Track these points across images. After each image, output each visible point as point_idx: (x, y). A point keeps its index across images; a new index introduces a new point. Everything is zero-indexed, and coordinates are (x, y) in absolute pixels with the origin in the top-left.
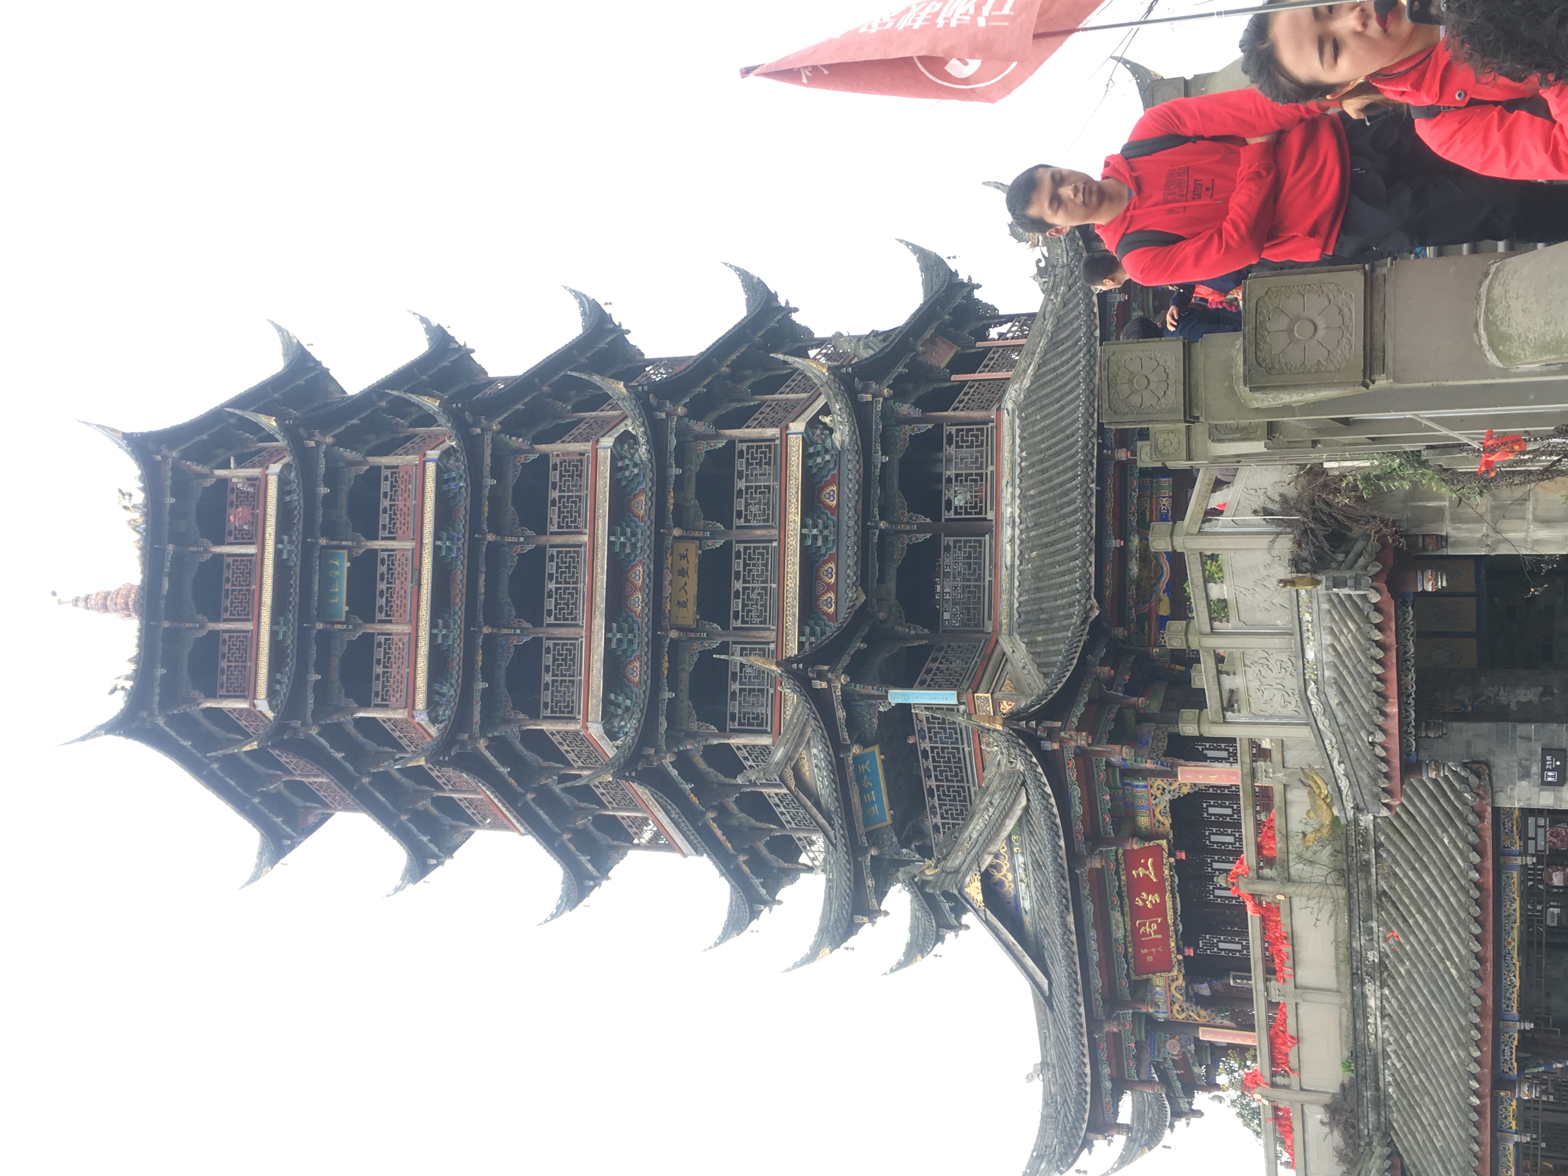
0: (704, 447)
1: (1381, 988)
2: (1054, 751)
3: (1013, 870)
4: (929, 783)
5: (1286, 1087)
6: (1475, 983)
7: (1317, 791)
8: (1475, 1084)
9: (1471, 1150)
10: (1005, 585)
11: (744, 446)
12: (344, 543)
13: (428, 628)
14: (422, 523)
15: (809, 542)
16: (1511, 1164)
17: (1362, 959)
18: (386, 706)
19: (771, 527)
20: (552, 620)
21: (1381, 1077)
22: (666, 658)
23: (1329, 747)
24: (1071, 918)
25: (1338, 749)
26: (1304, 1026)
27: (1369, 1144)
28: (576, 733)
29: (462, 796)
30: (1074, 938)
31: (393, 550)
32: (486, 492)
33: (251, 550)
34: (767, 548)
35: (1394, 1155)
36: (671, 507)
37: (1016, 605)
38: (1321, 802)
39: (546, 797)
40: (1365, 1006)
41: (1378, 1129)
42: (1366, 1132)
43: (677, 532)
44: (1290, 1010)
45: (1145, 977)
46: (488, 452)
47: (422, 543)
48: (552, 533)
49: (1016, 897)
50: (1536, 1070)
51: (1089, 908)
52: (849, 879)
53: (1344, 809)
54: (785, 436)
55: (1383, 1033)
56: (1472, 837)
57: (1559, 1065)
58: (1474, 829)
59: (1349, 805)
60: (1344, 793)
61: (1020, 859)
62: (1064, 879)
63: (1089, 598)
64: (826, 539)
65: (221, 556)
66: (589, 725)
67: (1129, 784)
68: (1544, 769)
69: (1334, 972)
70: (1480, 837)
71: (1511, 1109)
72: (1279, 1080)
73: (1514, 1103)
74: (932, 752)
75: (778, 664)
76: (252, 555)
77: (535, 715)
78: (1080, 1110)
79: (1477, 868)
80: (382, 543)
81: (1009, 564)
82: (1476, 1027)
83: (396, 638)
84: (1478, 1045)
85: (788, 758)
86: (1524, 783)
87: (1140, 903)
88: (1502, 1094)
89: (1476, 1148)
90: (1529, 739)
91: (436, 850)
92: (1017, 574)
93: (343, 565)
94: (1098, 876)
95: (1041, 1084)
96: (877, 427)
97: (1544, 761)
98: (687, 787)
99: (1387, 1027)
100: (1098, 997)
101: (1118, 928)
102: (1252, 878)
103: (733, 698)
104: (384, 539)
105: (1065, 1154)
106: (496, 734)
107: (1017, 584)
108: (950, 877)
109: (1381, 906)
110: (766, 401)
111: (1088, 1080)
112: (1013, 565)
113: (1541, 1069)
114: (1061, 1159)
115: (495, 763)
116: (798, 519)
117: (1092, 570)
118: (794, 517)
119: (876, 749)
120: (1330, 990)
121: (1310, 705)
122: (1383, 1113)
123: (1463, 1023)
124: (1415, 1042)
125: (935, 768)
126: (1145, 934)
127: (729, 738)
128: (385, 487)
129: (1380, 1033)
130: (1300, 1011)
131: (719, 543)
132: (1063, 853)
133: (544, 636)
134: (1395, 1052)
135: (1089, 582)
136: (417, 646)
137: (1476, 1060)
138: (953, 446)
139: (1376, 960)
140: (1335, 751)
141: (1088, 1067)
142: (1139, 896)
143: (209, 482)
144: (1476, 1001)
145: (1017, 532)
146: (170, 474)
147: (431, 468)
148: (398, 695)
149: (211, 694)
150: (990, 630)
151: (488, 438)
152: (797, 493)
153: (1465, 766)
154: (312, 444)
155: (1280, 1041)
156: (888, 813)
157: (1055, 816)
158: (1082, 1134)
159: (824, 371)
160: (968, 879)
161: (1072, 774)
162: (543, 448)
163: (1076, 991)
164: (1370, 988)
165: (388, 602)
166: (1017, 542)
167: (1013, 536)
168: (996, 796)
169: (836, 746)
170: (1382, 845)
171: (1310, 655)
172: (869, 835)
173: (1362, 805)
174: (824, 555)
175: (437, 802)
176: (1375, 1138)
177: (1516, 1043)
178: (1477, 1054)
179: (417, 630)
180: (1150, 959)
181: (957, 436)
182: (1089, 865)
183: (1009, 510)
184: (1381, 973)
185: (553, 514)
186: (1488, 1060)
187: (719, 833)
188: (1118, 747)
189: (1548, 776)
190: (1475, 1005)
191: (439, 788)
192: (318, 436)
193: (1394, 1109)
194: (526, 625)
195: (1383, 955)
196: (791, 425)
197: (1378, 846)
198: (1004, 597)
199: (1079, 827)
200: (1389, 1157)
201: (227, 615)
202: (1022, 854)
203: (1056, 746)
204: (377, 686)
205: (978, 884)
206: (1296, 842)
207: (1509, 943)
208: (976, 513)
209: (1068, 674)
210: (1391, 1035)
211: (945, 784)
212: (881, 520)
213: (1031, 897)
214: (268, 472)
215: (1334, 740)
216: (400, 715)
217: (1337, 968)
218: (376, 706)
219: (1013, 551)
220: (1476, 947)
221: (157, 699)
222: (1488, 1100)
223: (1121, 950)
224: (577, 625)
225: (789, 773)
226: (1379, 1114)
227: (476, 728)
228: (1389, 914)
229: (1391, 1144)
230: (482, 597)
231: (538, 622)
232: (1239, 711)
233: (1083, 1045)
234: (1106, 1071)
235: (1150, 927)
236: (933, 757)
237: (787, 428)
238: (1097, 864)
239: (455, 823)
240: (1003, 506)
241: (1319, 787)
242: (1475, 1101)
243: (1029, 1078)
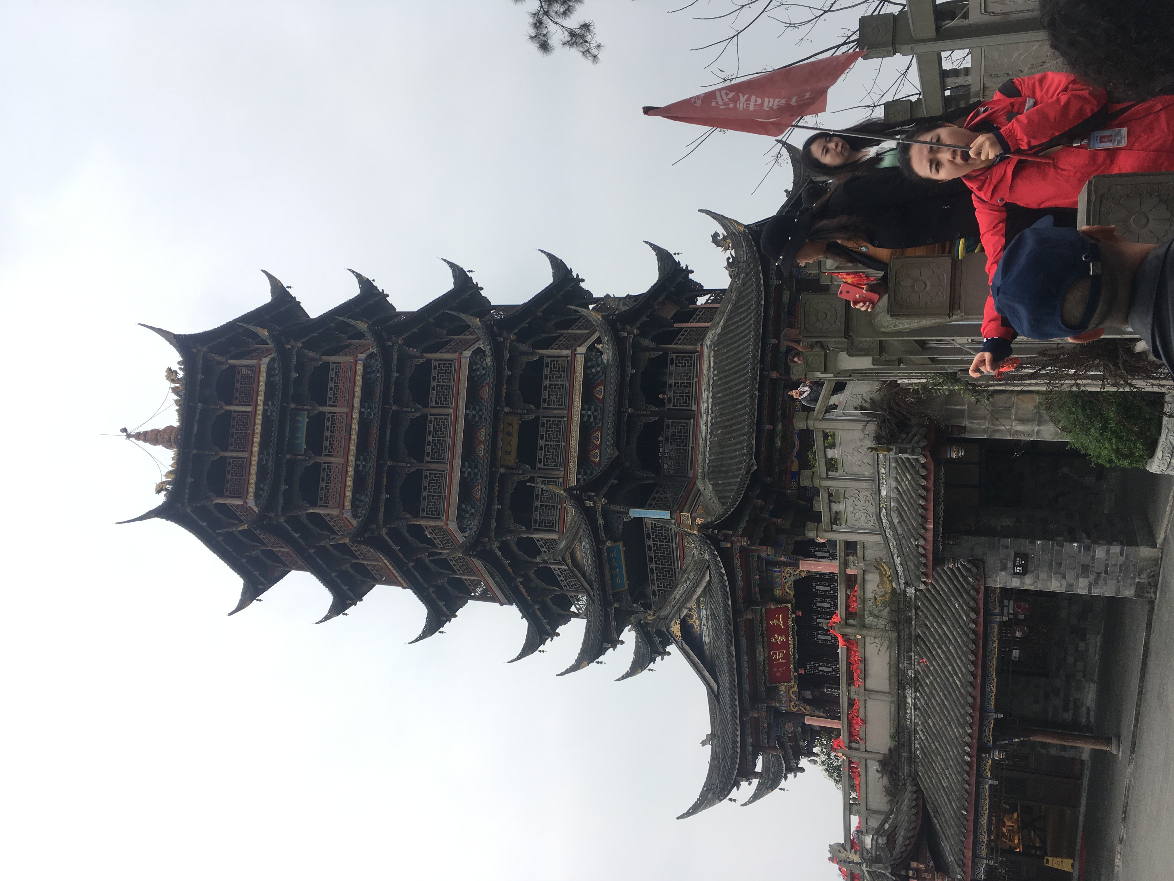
0: (525, 359)
1: (915, 692)
2: (727, 547)
3: (700, 618)
4: (651, 565)
5: (858, 749)
6: (970, 689)
7: (884, 573)
8: (967, 749)
9: (964, 788)
10: (701, 449)
11: (549, 360)
12: (306, 407)
13: (354, 461)
14: (353, 397)
15: (586, 419)
16: (987, 797)
17: (905, 674)
18: (327, 506)
19: (563, 409)
20: (429, 459)
21: (913, 745)
22: (497, 484)
23: (892, 547)
24: (733, 648)
25: (897, 549)
26: (869, 714)
27: (904, 784)
28: (440, 528)
29: (369, 563)
30: (734, 660)
31: (335, 413)
32: (393, 380)
33: (249, 409)
34: (560, 421)
35: (919, 791)
36: (504, 395)
37: (707, 462)
38: (885, 579)
39: (420, 565)
40: (905, 702)
41: (910, 776)
42: (903, 777)
43: (507, 409)
44: (861, 704)
45: (775, 685)
46: (395, 356)
47: (353, 410)
48: (432, 407)
49: (701, 634)
50: (1003, 743)
51: (744, 642)
52: (601, 621)
53: (899, 584)
54: (574, 355)
55: (915, 719)
56: (972, 604)
57: (1017, 740)
58: (974, 599)
59: (902, 582)
60: (900, 574)
61: (704, 612)
62: (730, 625)
63: (751, 459)
64: (595, 418)
65: (230, 412)
66: (449, 523)
67: (771, 570)
68: (1015, 565)
69: (888, 681)
70: (977, 603)
71: (988, 764)
72: (853, 745)
73: (990, 762)
74: (654, 547)
75: (565, 491)
76: (249, 412)
77: (416, 516)
78: (733, 763)
79: (974, 622)
80: (328, 408)
81: (704, 437)
82: (970, 715)
83: (335, 466)
84: (971, 726)
85: (568, 547)
86: (1003, 573)
87: (774, 641)
88: (983, 755)
89: (967, 787)
90: (1007, 548)
91: (352, 595)
92: (708, 443)
93: (304, 420)
94: (750, 623)
95: (710, 747)
96: (630, 352)
97: (1015, 561)
98: (506, 562)
99: (918, 715)
100: (747, 695)
101: (760, 655)
102: (842, 625)
103: (536, 510)
104: (329, 406)
105: (723, 789)
106: (392, 526)
107: (708, 449)
108: (662, 621)
109: (917, 644)
110: (563, 334)
111: (739, 745)
112: (706, 438)
113: (1006, 742)
114: (720, 792)
115: (391, 543)
116: (580, 405)
117: (754, 442)
118: (577, 403)
119: (621, 544)
120: (886, 693)
121: (882, 522)
122: (913, 766)
123: (962, 712)
124: (934, 723)
125: (655, 556)
126: (776, 659)
127: (533, 534)
128: (332, 374)
129: (913, 718)
130: (867, 705)
131: (532, 417)
132: (730, 609)
133: (424, 468)
134: (922, 730)
135: (751, 449)
136: (347, 471)
137: (969, 735)
138: (674, 366)
139: (913, 676)
140: (895, 550)
141: (739, 737)
142: (774, 637)
143: (224, 367)
144: (970, 700)
145: (710, 418)
146: (201, 361)
147: (360, 365)
148: (334, 500)
149: (221, 495)
150: (691, 476)
151: (396, 348)
152: (580, 389)
153: (969, 561)
154: (289, 347)
155: (854, 722)
156: (626, 583)
157: (726, 586)
158: (734, 777)
159: (599, 317)
160: (673, 623)
161: (737, 563)
162: (429, 355)
163: (734, 691)
164: (908, 692)
165: (330, 444)
166: (709, 424)
167: (707, 421)
168: (692, 574)
169: (597, 542)
170: (919, 608)
171: (884, 493)
172: (614, 595)
173: (909, 582)
174: (594, 427)
175: (353, 566)
176: (908, 781)
177: (992, 726)
178: (969, 731)
179: (347, 461)
180: (778, 674)
181: (676, 360)
182: (745, 617)
183: (705, 405)
184: (915, 684)
185: (433, 395)
186: (976, 736)
187: (524, 591)
188: (765, 548)
189: (1017, 569)
190: (970, 702)
191: (356, 557)
192: (293, 342)
193: (920, 764)
194: (413, 461)
195: (917, 673)
196: (578, 348)
197: (917, 608)
198: (700, 456)
199: (740, 593)
200: (915, 792)
201: (232, 448)
202: (706, 609)
203: (729, 545)
204: (322, 494)
205: (678, 626)
206: (869, 604)
207: (991, 667)
208: (686, 406)
209: (738, 503)
210: (920, 720)
211: (661, 566)
212: (629, 407)
213: (709, 635)
214: (261, 362)
215: (895, 543)
216: (335, 512)
217: (890, 680)
218: (320, 506)
219: (707, 429)
220: (972, 668)
221: (187, 496)
222: (975, 759)
223: (762, 668)
224: (444, 463)
225: (568, 556)
226: (911, 767)
227: (381, 522)
228: (921, 647)
229: (917, 784)
230: (388, 443)
231: (421, 460)
232: (841, 525)
233: (737, 724)
234: (750, 740)
235: (779, 655)
236: (654, 550)
237: (575, 350)
238: (750, 616)
239: (364, 579)
240: (702, 403)
241: (885, 571)
242: (967, 759)
243: (703, 743)
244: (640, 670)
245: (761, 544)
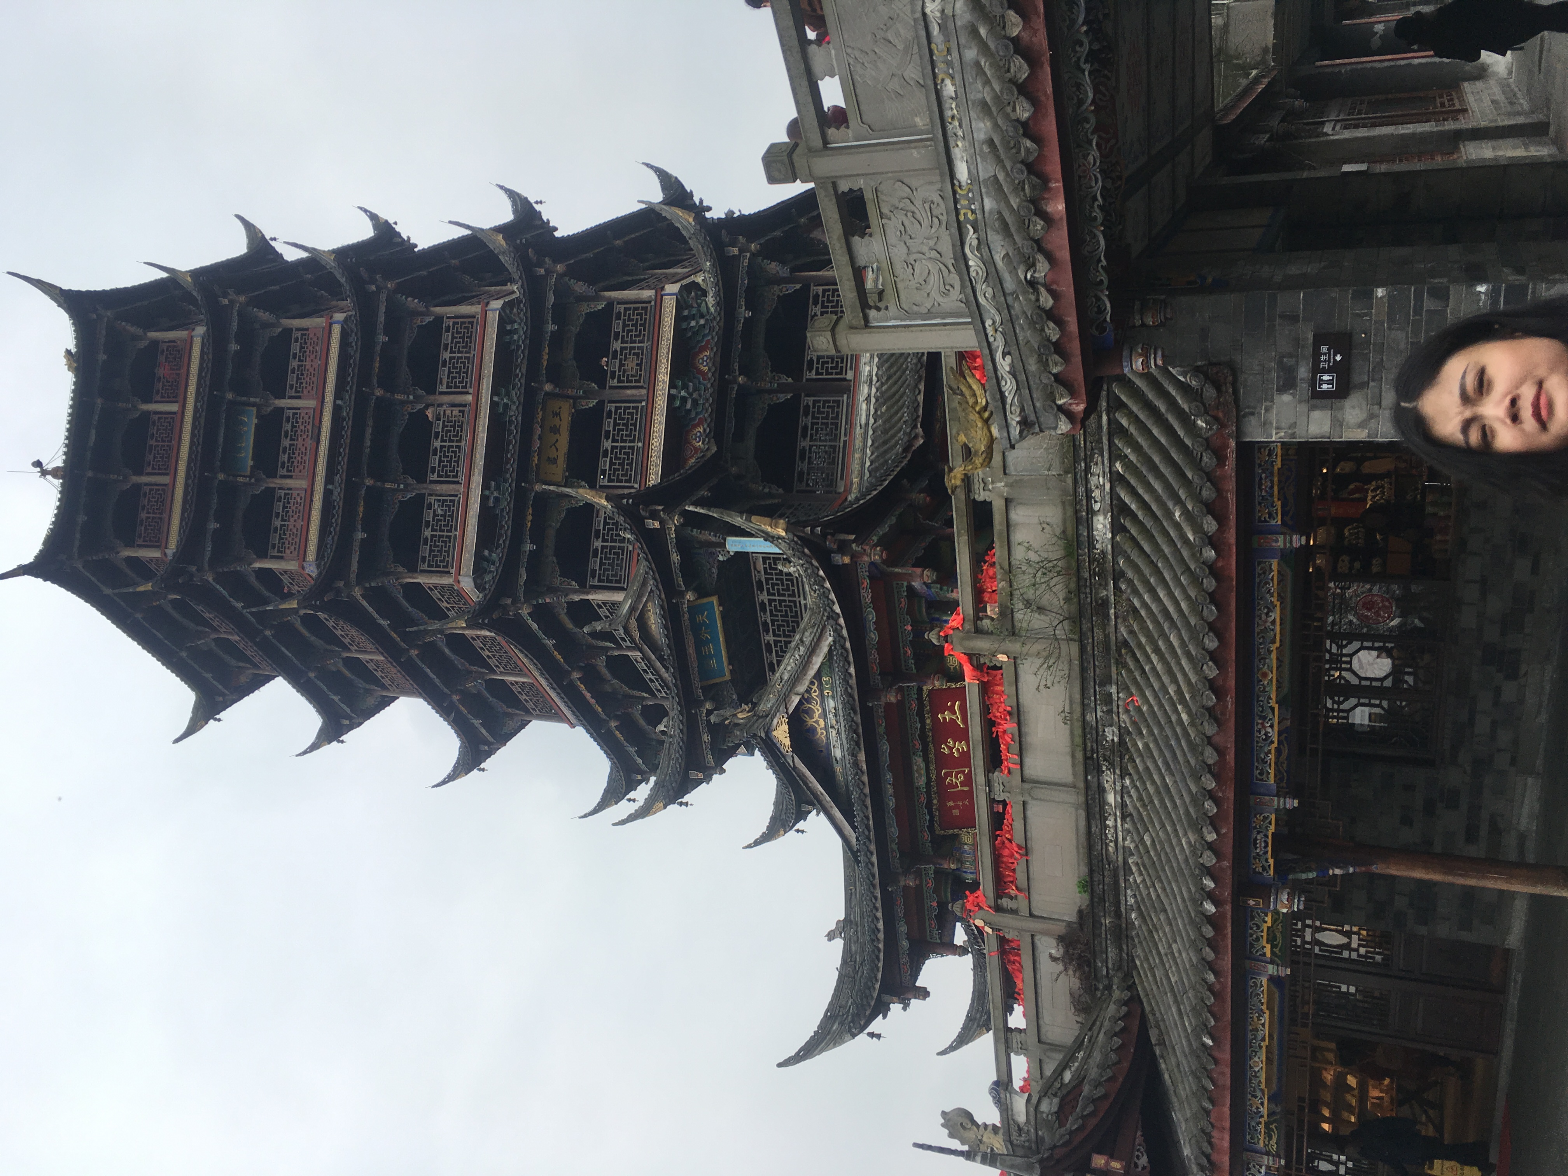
0: (585, 309)
1: (1122, 778)
2: (844, 565)
3: (824, 716)
4: (767, 638)
5: (1014, 912)
6: (1210, 729)
7: (971, 401)
8: (1209, 883)
9: (1205, 980)
10: (858, 443)
11: (622, 308)
12: (252, 399)
13: (323, 484)
14: (325, 383)
15: (678, 403)
16: (1264, 1007)
17: (1099, 737)
18: (282, 558)
19: (642, 387)
20: (434, 477)
21: (1122, 898)
22: (530, 511)
23: (990, 331)
24: (862, 757)
25: (1004, 334)
26: (1035, 832)
27: (1109, 987)
28: (451, 587)
29: (368, 657)
30: (865, 778)
31: (299, 409)
32: (378, 348)
33: (174, 408)
34: (636, 408)
35: (1134, 1001)
36: (545, 364)
37: (868, 464)
38: (973, 416)
39: (431, 652)
40: (1103, 803)
41: (1120, 968)
42: (1104, 972)
43: (548, 387)
44: (1014, 811)
45: (951, 832)
46: (383, 309)
47: (323, 402)
48: (441, 393)
49: (828, 744)
50: (1304, 876)
51: (885, 747)
53: (1007, 426)
54: (660, 297)
55: (1124, 839)
56: (1207, 493)
57: (1338, 872)
58: (1209, 477)
59: (1014, 419)
61: (831, 704)
62: (855, 712)
63: (915, 427)
64: (695, 402)
65: (147, 414)
66: (460, 578)
67: (938, 619)
68: (1316, 370)
69: (1069, 760)
70: (1219, 491)
71: (1265, 927)
72: (1005, 902)
73: (1269, 919)
74: (770, 605)
75: (608, 499)
76: (175, 413)
77: (413, 569)
78: (874, 969)
79: (1212, 541)
80: (289, 401)
81: (863, 421)
82: (1211, 795)
83: (295, 493)
84: (1214, 822)
85: (633, 609)
86: (1286, 398)
87: (946, 751)
88: (1251, 902)
89: (1211, 978)
90: (1294, 319)
91: (348, 710)
92: (871, 432)
93: (250, 422)
94: (897, 712)
95: (843, 942)
96: (743, 282)
97: (1317, 354)
98: (550, 643)
99: (1129, 831)
100: (895, 847)
101: (920, 775)
102: (968, 632)
103: (595, 555)
104: (291, 397)
105: (858, 1015)
106: (373, 584)
107: (870, 442)
108: (760, 720)
109: (1121, 664)
110: (655, 274)
111: (881, 936)
112: (867, 424)
113: (1312, 875)
114: (853, 1021)
115: (376, 616)
116: (667, 379)
117: (921, 398)
118: (663, 377)
119: (714, 600)
120: (1064, 785)
121: (968, 267)
122: (1125, 947)
123: (1194, 789)
124: (1153, 841)
125: (773, 621)
126: (951, 785)
127: (588, 593)
128: (295, 348)
129: (1120, 839)
130: (1029, 813)
131: (592, 403)
132: (853, 682)
133: (427, 492)
134: (1137, 864)
135: (916, 409)
136: (311, 500)
137: (1210, 846)
138: (819, 306)
139: (1116, 739)
140: (999, 336)
141: (881, 922)
142: (946, 743)
143: (143, 344)
144: (1210, 756)
145: (874, 390)
146: (104, 332)
147: (337, 329)
148: (293, 548)
149: (130, 544)
150: (842, 490)
151: (383, 297)
152: (668, 353)
153: (1197, 371)
154: (226, 301)
155: (1006, 852)
156: (727, 668)
157: (844, 639)
158: (875, 994)
159: (691, 220)
160: (775, 721)
161: (866, 596)
162: (439, 310)
163: (868, 838)
164: (1108, 778)
165: (290, 458)
166: (873, 400)
167: (869, 395)
168: (807, 634)
169: (670, 591)
171: (962, 172)
172: (706, 690)
173: (1032, 417)
174: (694, 419)
175: (349, 662)
176: (1116, 980)
177: (1272, 828)
178: (1211, 837)
179: (313, 485)
180: (956, 812)
181: (823, 296)
182: (883, 699)
183: (867, 368)
184: (1122, 758)
185: (443, 374)
186: (1228, 848)
187: (588, 695)
188: (919, 570)
189: (1322, 382)
190: (1210, 761)
191: (346, 648)
192: (232, 296)
193: (1136, 940)
194: (410, 481)
195: (1123, 732)
196: (667, 287)
198: (857, 456)
199: (874, 656)
200: (1126, 1003)
201: (149, 470)
202: (833, 697)
203: (847, 560)
204: (275, 539)
205: (785, 727)
207: (1265, 675)
208: (836, 374)
210: (1133, 841)
211: (783, 639)
212: (740, 375)
213: (842, 745)
214: (194, 333)
215: (998, 319)
216: (292, 566)
217: (1073, 756)
218: (273, 557)
219: (868, 410)
220: (1211, 671)
221: (77, 543)
222: (1228, 908)
223: (923, 799)
224: (458, 483)
225: (633, 624)
226: (1121, 949)
227: (353, 576)
228: (1130, 671)
229: (1132, 987)
230: (367, 451)
231: (421, 478)
232: (887, 308)
233: (876, 898)
234: (903, 928)
235: (956, 777)
236: (771, 611)
237: (663, 288)
238: (892, 698)
239: (368, 686)
240: (862, 364)
241: (974, 395)
242: (1210, 908)
243: (831, 936)
244: (782, 832)
245: (914, 566)
